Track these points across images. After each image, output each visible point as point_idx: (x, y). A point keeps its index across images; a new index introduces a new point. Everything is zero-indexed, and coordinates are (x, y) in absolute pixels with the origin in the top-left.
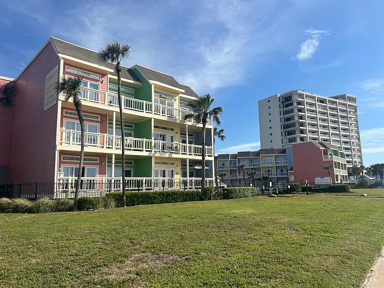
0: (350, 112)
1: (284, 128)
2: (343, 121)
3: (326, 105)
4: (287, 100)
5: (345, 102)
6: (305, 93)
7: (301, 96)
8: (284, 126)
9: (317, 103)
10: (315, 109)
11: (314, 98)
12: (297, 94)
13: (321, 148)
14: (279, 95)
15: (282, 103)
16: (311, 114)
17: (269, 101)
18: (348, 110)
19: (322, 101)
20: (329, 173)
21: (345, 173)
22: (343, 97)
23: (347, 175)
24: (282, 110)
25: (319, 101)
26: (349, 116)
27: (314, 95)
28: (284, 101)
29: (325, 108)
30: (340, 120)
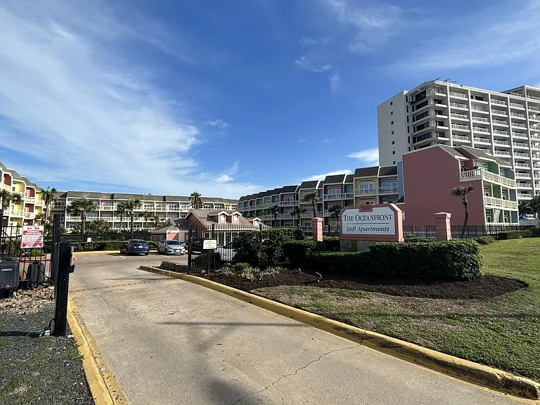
0: (531, 114)
1: (414, 142)
2: (516, 127)
3: (487, 103)
4: (418, 99)
5: (522, 99)
6: (448, 85)
7: (442, 89)
8: (414, 139)
9: (470, 100)
10: (467, 110)
11: (465, 92)
12: (435, 88)
13: (456, 157)
14: (405, 92)
15: (412, 103)
16: (460, 117)
17: (391, 103)
18: (528, 110)
19: (480, 97)
20: (465, 204)
21: (513, 207)
22: (519, 91)
23: (517, 210)
24: (410, 113)
25: (474, 97)
26: (529, 120)
27: (464, 88)
28: (414, 100)
29: (485, 108)
30: (511, 127)
